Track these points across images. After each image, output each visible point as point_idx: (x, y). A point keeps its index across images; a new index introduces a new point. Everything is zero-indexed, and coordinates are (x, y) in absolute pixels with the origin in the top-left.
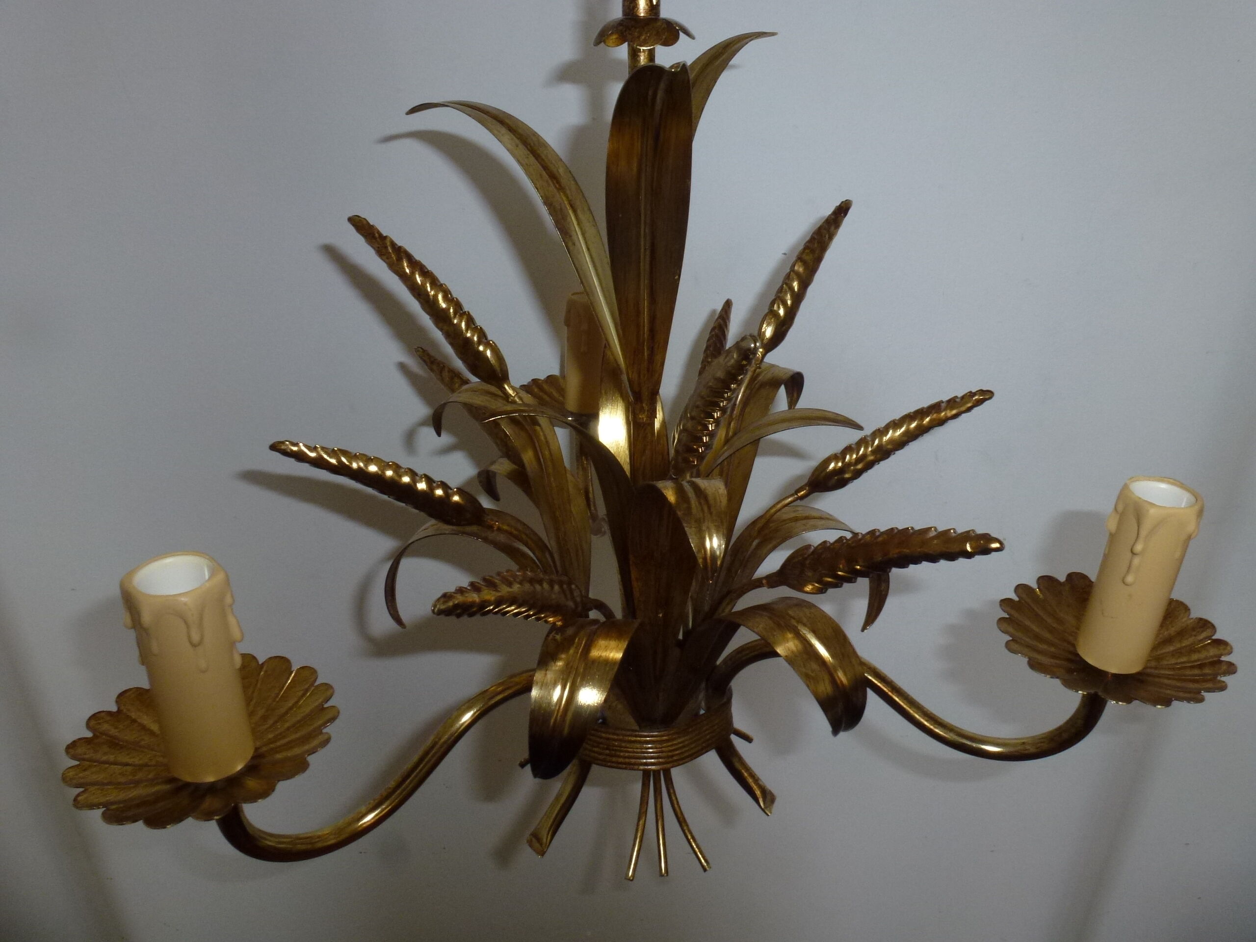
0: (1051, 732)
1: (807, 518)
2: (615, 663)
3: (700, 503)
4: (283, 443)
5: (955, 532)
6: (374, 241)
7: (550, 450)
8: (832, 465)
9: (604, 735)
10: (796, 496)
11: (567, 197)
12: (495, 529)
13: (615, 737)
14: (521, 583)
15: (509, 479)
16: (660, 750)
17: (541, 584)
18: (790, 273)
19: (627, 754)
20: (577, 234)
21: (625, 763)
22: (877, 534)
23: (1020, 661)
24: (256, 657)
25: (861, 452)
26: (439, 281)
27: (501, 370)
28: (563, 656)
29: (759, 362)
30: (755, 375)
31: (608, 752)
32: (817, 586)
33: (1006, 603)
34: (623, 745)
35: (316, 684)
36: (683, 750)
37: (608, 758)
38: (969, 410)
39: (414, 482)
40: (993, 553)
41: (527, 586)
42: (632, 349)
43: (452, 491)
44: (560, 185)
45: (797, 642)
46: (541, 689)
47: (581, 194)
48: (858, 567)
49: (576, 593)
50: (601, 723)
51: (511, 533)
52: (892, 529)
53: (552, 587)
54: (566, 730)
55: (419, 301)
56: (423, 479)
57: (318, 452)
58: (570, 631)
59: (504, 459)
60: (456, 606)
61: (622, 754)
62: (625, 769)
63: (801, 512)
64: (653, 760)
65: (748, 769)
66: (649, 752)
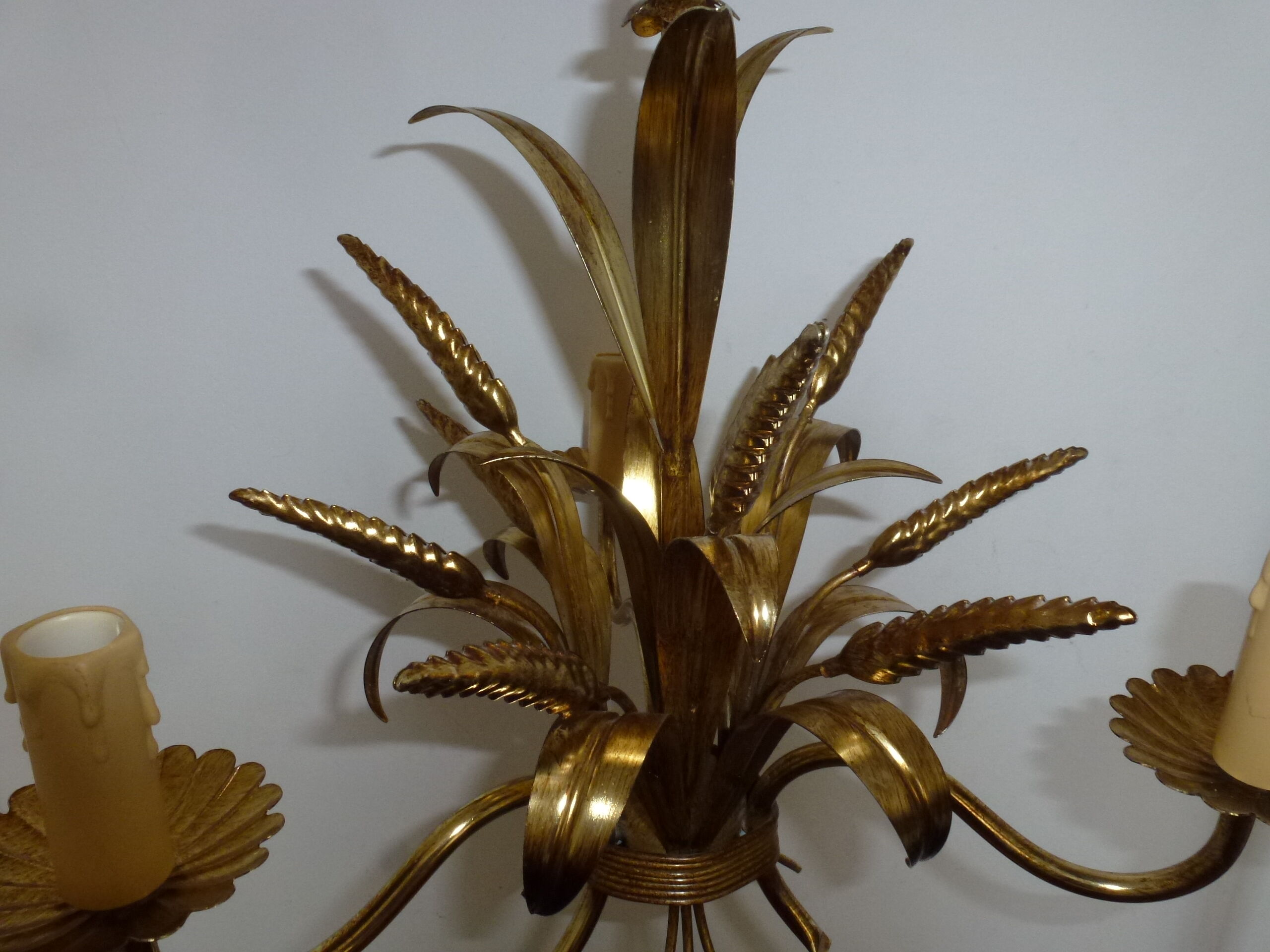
0: (1180, 865)
1: (867, 599)
2: (634, 768)
3: (745, 563)
4: (244, 490)
5: (1069, 601)
6: (365, 262)
7: (564, 512)
8: (897, 536)
9: (622, 860)
10: (855, 572)
11: (589, 212)
12: (497, 603)
13: (637, 862)
14: (516, 658)
15: (517, 549)
16: (692, 879)
17: (543, 662)
18: (845, 315)
19: (650, 885)
20: (600, 253)
21: (649, 896)
22: (967, 606)
23: (1146, 774)
24: (193, 749)
25: (932, 520)
26: (439, 309)
27: (509, 414)
28: (571, 757)
29: (809, 415)
30: (805, 431)
31: (627, 881)
32: (889, 674)
33: (1117, 700)
34: (647, 872)
35: (262, 785)
36: (719, 880)
37: (628, 889)
38: (1059, 470)
39: (401, 543)
40: (1122, 627)
41: (524, 663)
42: (662, 390)
43: (445, 556)
44: (581, 198)
45: (864, 744)
46: (541, 798)
47: (605, 211)
48: (944, 648)
49: (589, 677)
50: (620, 845)
51: (516, 610)
52: (986, 600)
53: (557, 667)
54: (572, 851)
55: (415, 332)
56: (412, 540)
57: (286, 504)
58: (580, 726)
59: (514, 528)
60: (425, 680)
61: (644, 884)
62: (649, 902)
63: (858, 593)
64: (683, 893)
65: (797, 906)
66: (679, 882)
